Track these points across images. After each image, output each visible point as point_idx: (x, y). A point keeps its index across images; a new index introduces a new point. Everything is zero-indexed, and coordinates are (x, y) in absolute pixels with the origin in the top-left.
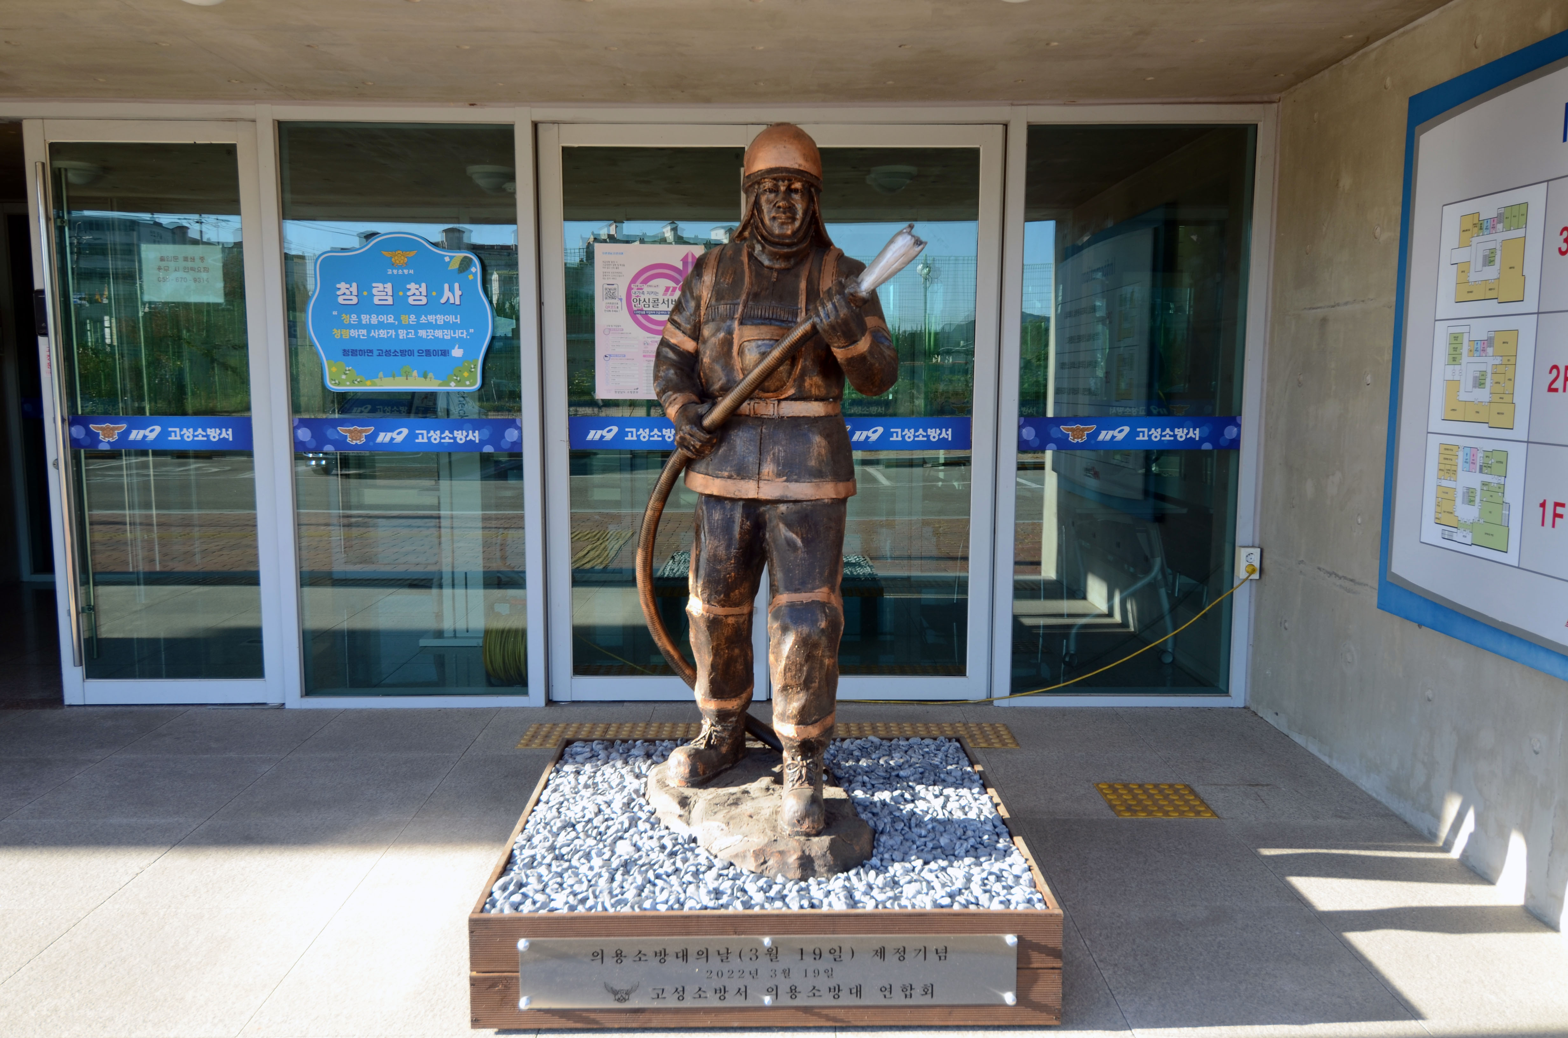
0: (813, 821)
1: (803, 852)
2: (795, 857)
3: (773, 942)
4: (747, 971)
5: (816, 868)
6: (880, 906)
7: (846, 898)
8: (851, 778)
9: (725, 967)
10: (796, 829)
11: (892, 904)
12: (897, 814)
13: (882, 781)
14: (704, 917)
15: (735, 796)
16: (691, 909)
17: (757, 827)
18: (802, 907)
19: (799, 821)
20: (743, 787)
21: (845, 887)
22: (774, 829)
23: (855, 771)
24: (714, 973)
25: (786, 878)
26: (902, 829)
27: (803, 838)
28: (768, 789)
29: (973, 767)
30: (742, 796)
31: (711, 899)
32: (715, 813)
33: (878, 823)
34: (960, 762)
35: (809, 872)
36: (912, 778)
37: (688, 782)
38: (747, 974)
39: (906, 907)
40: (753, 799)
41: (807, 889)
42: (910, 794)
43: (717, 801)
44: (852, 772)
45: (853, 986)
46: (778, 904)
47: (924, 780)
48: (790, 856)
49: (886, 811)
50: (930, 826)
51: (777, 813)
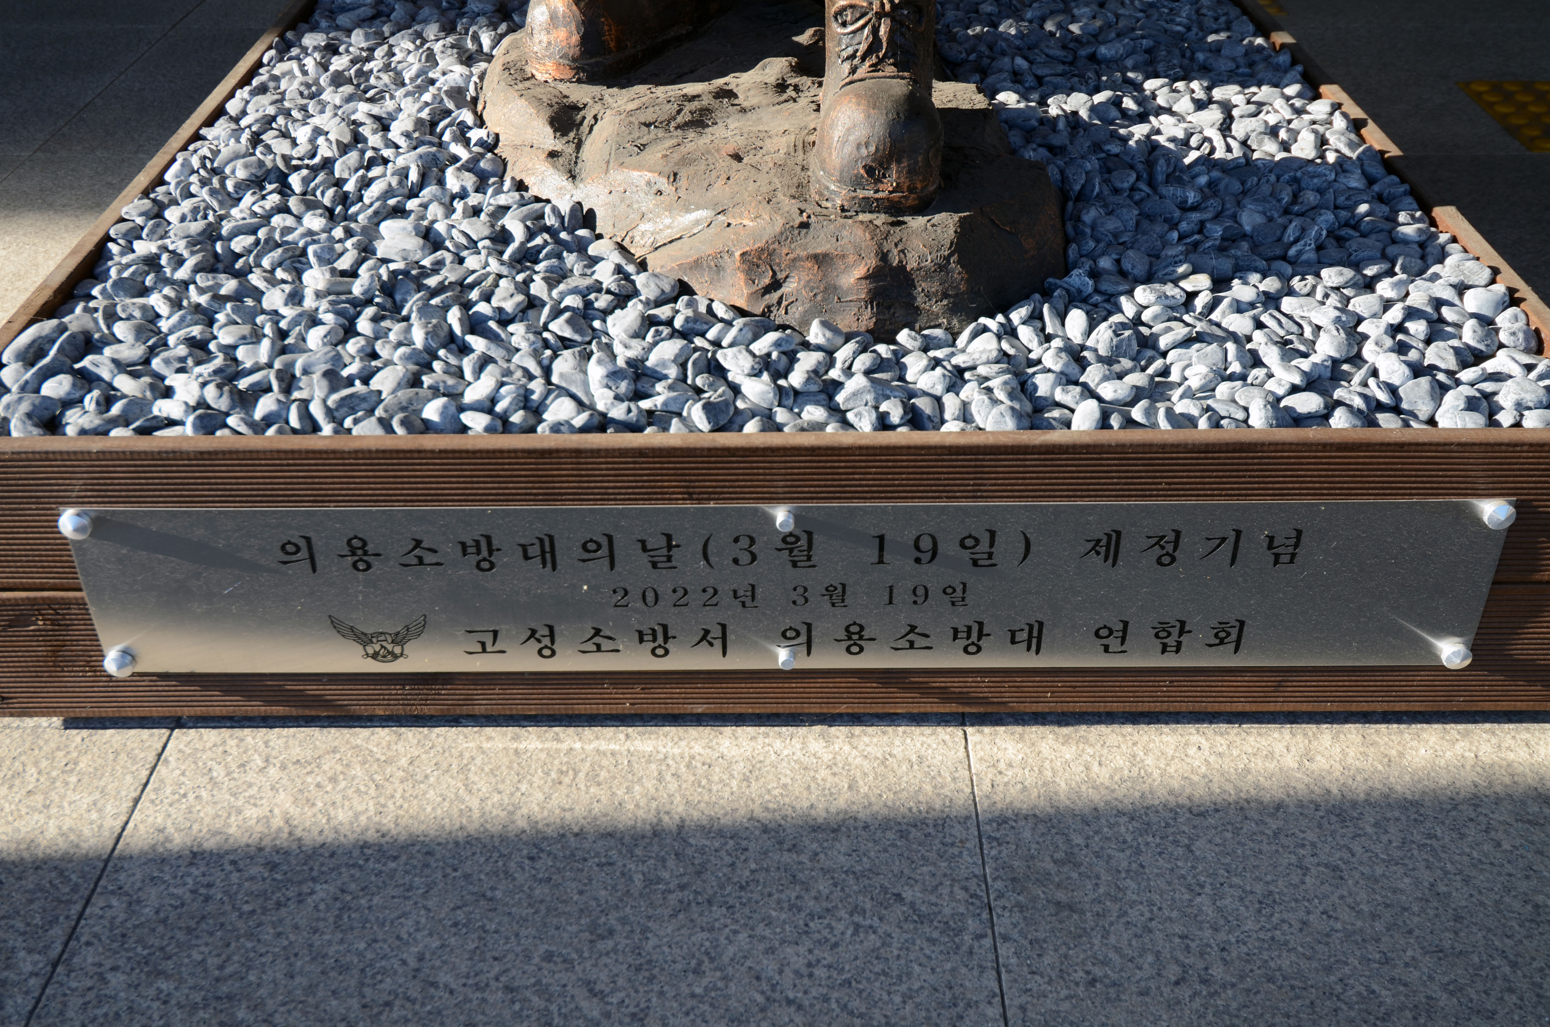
0: (911, 172)
1: (884, 257)
2: (860, 271)
3: (798, 518)
4: (725, 589)
5: (920, 300)
6: (1115, 421)
7: (1011, 396)
8: (985, 61)
9: (665, 582)
10: (861, 194)
11: (1150, 412)
12: (1114, 148)
13: (1060, 68)
14: (596, 452)
15: (695, 105)
16: (556, 428)
17: (751, 186)
18: (883, 423)
19: (870, 170)
20: (719, 82)
21: (1004, 356)
22: (800, 192)
23: (991, 48)
24: (635, 594)
25: (835, 330)
26: (1133, 189)
27: (881, 219)
28: (781, 87)
29: (1267, 37)
30: (715, 103)
31: (617, 398)
32: (642, 147)
33: (1069, 172)
34: (1235, 26)
35: (900, 313)
36: (1129, 63)
37: (578, 69)
38: (726, 598)
39: (1191, 421)
40: (744, 111)
41: (896, 364)
42: (1134, 98)
43: (649, 116)
44: (983, 48)
45: (1021, 623)
46: (814, 413)
47: (1161, 67)
48: (848, 268)
49: (1084, 143)
50: (1203, 180)
51: (807, 146)
